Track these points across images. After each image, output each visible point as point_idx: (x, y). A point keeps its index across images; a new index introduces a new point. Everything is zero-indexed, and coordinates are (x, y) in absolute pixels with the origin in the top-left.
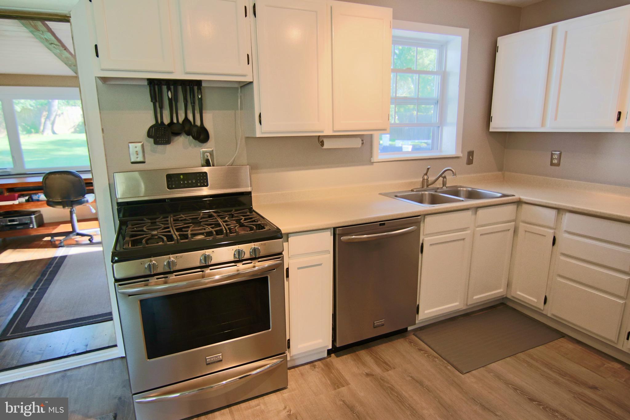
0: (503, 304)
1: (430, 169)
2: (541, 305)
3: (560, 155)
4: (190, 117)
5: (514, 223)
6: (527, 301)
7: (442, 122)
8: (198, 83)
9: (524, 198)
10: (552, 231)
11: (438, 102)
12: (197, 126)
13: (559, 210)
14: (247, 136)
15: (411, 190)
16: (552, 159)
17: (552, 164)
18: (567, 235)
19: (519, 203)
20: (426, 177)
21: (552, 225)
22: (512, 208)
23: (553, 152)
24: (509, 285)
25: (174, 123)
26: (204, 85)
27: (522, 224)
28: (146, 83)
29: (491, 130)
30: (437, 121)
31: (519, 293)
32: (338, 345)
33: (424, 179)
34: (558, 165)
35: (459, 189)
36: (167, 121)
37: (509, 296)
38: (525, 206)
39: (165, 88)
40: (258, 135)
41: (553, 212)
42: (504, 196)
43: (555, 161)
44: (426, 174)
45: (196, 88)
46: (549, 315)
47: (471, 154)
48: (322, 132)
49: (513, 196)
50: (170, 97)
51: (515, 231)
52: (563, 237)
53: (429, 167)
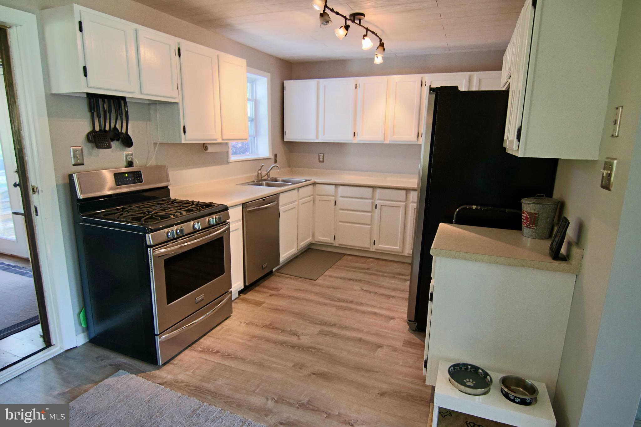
0: (309, 249)
1: (263, 166)
2: (332, 241)
3: (323, 156)
4: (118, 127)
5: (312, 197)
6: (325, 241)
7: (257, 134)
8: (124, 98)
9: (318, 180)
10: (333, 198)
11: (253, 120)
12: (123, 133)
13: (336, 185)
14: (161, 142)
15: (252, 181)
16: (319, 159)
17: (320, 161)
18: (341, 199)
19: (315, 184)
20: (260, 172)
21: (333, 194)
22: (311, 187)
23: (319, 154)
24: (313, 235)
25: (106, 131)
26: (127, 100)
27: (317, 197)
28: (85, 96)
29: (285, 140)
30: (254, 133)
31: (319, 238)
32: (247, 284)
33: (258, 174)
34: (323, 161)
35: (279, 179)
36: (97, 128)
37: (314, 242)
38: (317, 185)
39: (100, 101)
40: (183, 142)
41: (333, 187)
42: (306, 181)
43: (321, 160)
44: (260, 170)
45: (122, 102)
46: (337, 245)
47: (276, 156)
48: (216, 140)
49: (311, 180)
50: (106, 109)
51: (314, 201)
52: (340, 200)
53: (263, 165)
